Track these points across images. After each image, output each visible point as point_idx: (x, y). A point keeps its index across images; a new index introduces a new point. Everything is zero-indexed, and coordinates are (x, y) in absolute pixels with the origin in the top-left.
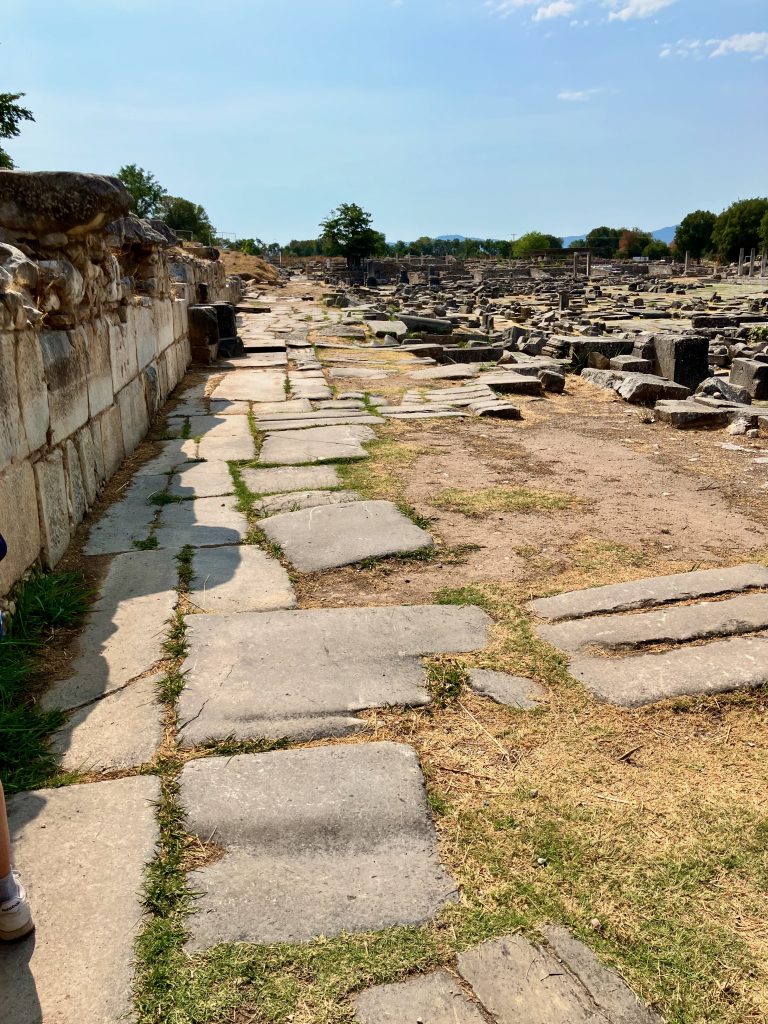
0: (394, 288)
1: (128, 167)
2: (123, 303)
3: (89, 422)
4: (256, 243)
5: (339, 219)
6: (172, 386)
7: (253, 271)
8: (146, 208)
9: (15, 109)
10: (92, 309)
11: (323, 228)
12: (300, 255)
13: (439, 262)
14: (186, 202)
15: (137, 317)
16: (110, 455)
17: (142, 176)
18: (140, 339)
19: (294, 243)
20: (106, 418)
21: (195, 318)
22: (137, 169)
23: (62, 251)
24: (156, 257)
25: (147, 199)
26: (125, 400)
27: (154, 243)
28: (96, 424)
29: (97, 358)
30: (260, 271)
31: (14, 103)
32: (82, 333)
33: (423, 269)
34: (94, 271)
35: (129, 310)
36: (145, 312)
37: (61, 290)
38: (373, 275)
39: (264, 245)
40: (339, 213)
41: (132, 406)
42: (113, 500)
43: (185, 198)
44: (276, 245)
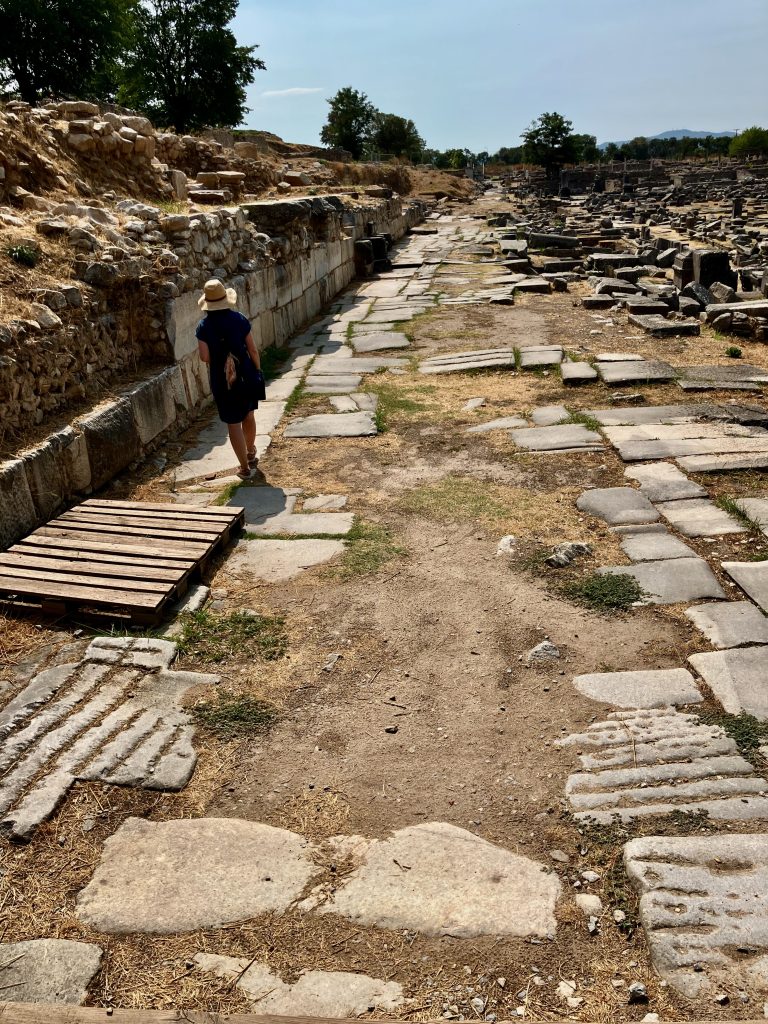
0: (587, 197)
1: (344, 89)
2: (309, 248)
3: (291, 301)
4: (464, 154)
5: (540, 130)
6: (338, 290)
7: (445, 188)
8: (359, 128)
9: (251, 60)
10: (293, 256)
11: (524, 139)
12: (508, 163)
13: (643, 167)
14: (397, 118)
15: (317, 255)
16: (300, 317)
17: (357, 97)
18: (318, 264)
19: (503, 150)
20: (299, 301)
21: (359, 248)
22: (353, 90)
23: (282, 232)
24: (330, 219)
25: (360, 119)
26: (308, 294)
27: (329, 211)
28: (295, 303)
29: (295, 276)
30: (453, 189)
31: (250, 55)
32: (289, 266)
33: (620, 177)
34: (295, 238)
35: (312, 252)
36: (322, 251)
37: (282, 250)
38: (566, 185)
39: (473, 155)
40: (540, 123)
41: (312, 298)
42: (300, 334)
43: (396, 115)
44: (485, 154)
